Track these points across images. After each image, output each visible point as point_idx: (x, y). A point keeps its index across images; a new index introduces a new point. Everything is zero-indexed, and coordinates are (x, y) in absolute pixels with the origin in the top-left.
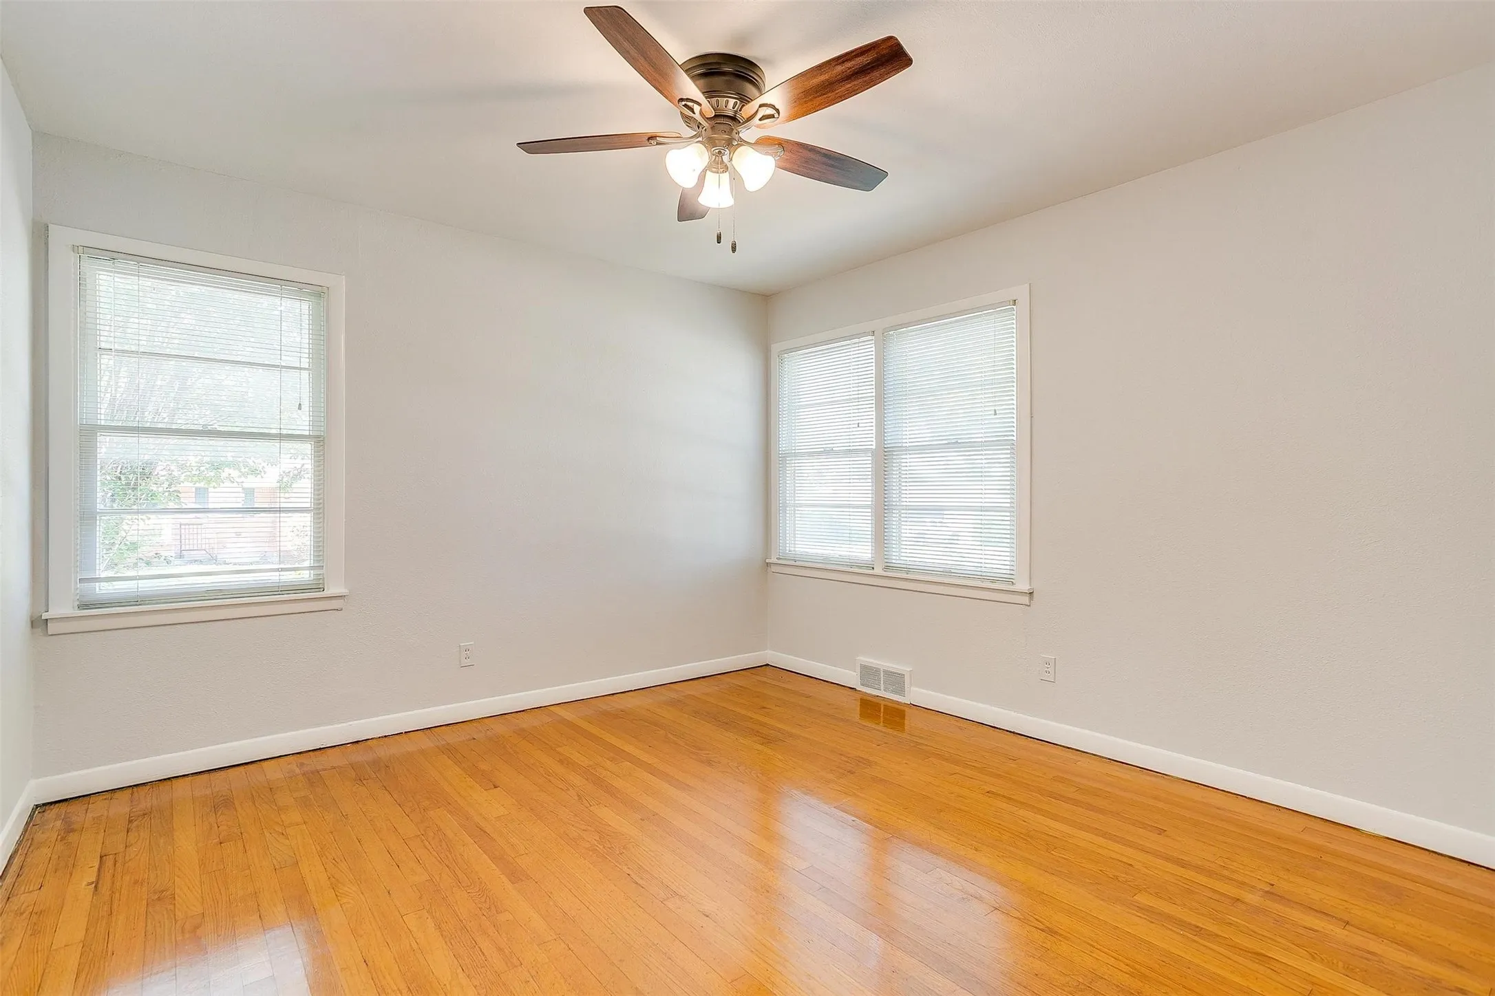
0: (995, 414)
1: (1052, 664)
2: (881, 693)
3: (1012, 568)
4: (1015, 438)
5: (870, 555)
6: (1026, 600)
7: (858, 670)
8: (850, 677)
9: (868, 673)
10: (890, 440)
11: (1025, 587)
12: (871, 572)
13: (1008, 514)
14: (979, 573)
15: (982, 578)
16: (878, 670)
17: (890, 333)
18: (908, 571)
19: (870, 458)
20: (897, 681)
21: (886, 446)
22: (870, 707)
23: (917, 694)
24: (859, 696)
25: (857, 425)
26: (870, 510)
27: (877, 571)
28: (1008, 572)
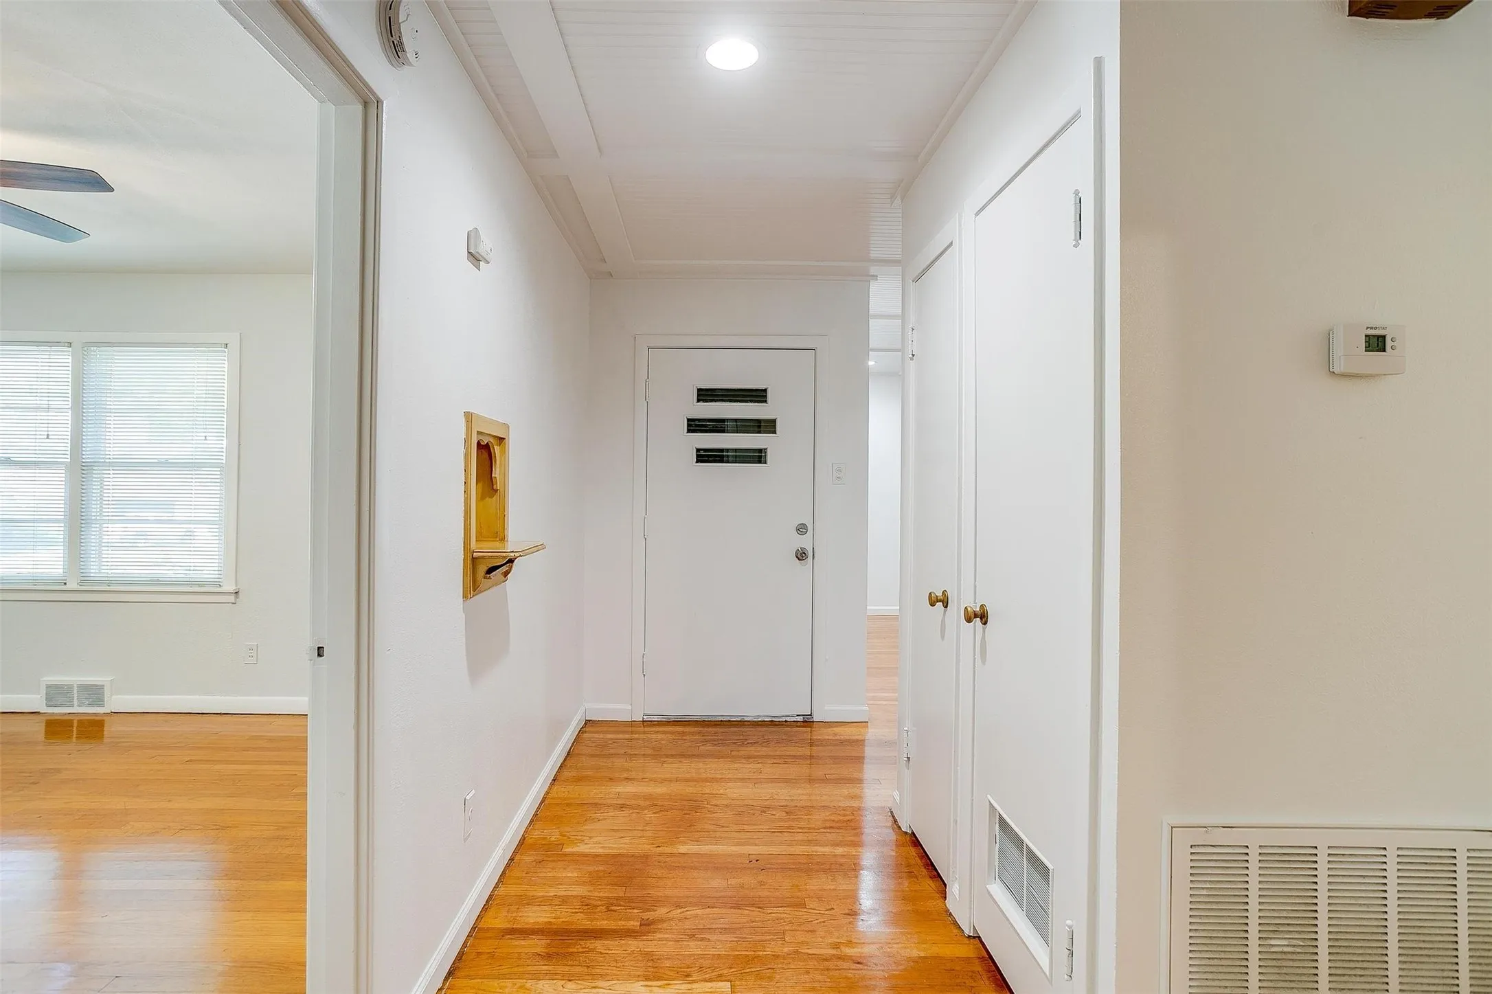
0: (206, 437)
1: (255, 648)
2: (76, 709)
3: (220, 572)
4: (224, 462)
5: (61, 571)
6: (232, 598)
7: (43, 691)
8: (34, 701)
9: (56, 693)
10: (88, 454)
11: (232, 588)
12: (64, 588)
13: (217, 526)
14: (188, 580)
15: (191, 584)
16: (70, 688)
17: (92, 348)
18: (109, 583)
19: (63, 471)
20: (94, 693)
21: (84, 460)
22: (57, 728)
23: (117, 701)
24: (44, 718)
25: (46, 437)
26: (62, 525)
27: (70, 586)
28: (217, 576)
